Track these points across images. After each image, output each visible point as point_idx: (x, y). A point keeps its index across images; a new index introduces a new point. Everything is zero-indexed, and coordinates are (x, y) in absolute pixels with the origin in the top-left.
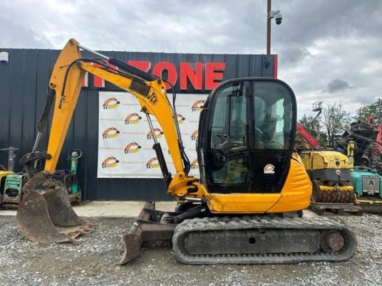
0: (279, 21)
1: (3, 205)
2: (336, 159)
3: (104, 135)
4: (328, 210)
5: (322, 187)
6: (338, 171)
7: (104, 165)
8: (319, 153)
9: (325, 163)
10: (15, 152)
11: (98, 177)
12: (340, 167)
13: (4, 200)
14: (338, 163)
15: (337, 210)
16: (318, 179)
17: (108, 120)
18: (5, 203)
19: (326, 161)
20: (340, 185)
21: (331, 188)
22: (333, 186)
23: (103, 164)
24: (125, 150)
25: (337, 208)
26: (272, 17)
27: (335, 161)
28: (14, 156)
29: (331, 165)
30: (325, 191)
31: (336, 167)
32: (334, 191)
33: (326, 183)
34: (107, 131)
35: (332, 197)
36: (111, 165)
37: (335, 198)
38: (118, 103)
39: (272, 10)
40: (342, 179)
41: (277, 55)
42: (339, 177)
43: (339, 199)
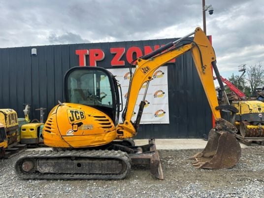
0: (211, 12)
1: (39, 144)
2: (259, 106)
4: (254, 142)
5: (249, 126)
6: (260, 114)
8: (246, 102)
9: (250, 109)
10: (44, 111)
12: (261, 112)
13: (40, 141)
14: (260, 109)
15: (261, 142)
16: (245, 121)
18: (40, 143)
19: (251, 108)
20: (262, 124)
21: (256, 127)
22: (257, 125)
25: (261, 141)
26: (206, 10)
27: (258, 108)
28: (44, 113)
29: (255, 110)
30: (251, 129)
31: (259, 112)
32: (258, 129)
33: (251, 123)
35: (256, 133)
37: (259, 133)
39: (206, 5)
40: (263, 120)
41: (211, 36)
42: (261, 119)
43: (262, 134)
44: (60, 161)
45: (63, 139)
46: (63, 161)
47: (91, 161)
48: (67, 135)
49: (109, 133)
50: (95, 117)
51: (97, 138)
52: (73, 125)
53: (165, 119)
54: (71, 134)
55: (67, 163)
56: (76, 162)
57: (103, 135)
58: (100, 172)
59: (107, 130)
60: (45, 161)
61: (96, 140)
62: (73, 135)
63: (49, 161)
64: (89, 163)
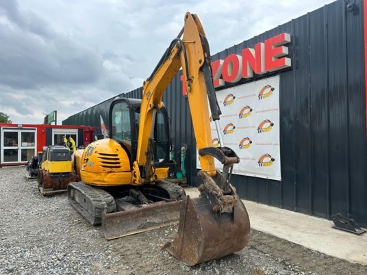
49: (110, 174)
50: (100, 154)
51: (98, 177)
52: (85, 159)
53: (274, 172)
56: (84, 197)
57: (103, 174)
59: (109, 169)
61: (97, 179)
62: (84, 170)
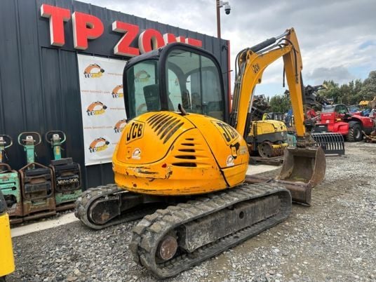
0: (228, 11)
3: (88, 111)
5: (274, 146)
6: (282, 133)
7: (92, 148)
9: (275, 128)
11: (86, 165)
14: (282, 128)
17: (91, 92)
21: (279, 146)
22: (279, 144)
23: (90, 148)
24: (115, 128)
26: (222, 6)
29: (279, 129)
30: (275, 148)
33: (276, 143)
34: (91, 107)
36: (101, 148)
38: (103, 71)
41: (228, 41)
42: (283, 137)
44: (218, 217)
45: (222, 173)
46: (223, 215)
47: (253, 204)
48: (228, 165)
52: (231, 146)
54: (232, 164)
55: (227, 218)
56: (237, 211)
58: (263, 218)
60: (196, 225)
62: (233, 164)
63: (203, 222)
64: (252, 208)
